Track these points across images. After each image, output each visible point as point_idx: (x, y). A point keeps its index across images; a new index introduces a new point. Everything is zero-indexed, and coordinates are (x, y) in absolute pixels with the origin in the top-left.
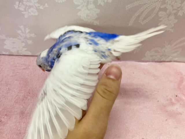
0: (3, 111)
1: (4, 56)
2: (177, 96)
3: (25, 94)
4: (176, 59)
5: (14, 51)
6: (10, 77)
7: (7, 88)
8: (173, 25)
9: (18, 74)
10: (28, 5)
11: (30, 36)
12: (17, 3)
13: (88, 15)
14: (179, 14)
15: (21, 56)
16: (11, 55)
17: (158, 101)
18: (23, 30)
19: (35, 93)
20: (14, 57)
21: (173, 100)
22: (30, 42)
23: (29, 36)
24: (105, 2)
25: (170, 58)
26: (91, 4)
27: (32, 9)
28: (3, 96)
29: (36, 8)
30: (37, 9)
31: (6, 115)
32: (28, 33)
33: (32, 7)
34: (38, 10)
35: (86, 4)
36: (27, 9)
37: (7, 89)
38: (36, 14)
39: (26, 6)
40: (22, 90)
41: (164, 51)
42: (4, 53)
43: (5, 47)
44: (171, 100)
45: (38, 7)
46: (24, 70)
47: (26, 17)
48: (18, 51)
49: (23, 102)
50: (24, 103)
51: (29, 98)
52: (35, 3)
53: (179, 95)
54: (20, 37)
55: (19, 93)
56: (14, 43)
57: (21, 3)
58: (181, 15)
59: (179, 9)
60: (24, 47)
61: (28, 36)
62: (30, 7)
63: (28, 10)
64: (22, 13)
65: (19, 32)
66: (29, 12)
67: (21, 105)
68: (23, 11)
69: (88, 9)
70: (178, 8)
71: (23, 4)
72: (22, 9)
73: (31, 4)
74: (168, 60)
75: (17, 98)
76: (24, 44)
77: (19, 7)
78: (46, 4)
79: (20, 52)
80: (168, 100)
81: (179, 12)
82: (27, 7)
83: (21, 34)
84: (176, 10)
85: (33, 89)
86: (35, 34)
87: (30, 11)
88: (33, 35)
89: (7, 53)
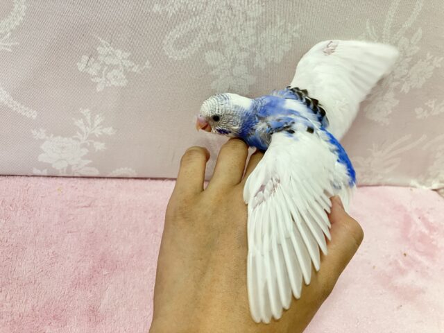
0: (46, 308)
1: (36, 178)
2: (405, 255)
3: (96, 264)
4: (389, 180)
5: (60, 167)
6: (55, 225)
7: (51, 251)
8: (390, 112)
9: (72, 218)
10: (107, 63)
11: (102, 132)
12: (85, 58)
13: (231, 88)
14: (402, 89)
15: (75, 179)
16: (53, 177)
17: (374, 267)
18: (88, 118)
19: (118, 261)
20: (59, 181)
21: (401, 264)
22: (99, 146)
23: (100, 133)
24: (269, 61)
25: (380, 177)
26: (240, 64)
27: (115, 72)
28: (42, 271)
29: (125, 70)
30: (125, 72)
31: (54, 317)
32: (98, 126)
33: (117, 67)
34: (128, 74)
35: (230, 64)
36: (104, 72)
37: (50, 254)
38: (123, 83)
39: (104, 64)
40: (86, 256)
41: (370, 163)
42: (36, 172)
43: (42, 158)
44: (396, 262)
45: (130, 67)
46: (84, 208)
47: (99, 88)
48: (70, 166)
49: (92, 282)
50: (94, 285)
51: (105, 272)
52: (123, 59)
53: (409, 253)
54: (78, 133)
55: (79, 261)
56: (63, 148)
57: (92, 59)
58: (407, 92)
59: (404, 79)
60: (84, 158)
61: (97, 132)
62: (112, 67)
63: (106, 75)
64: (93, 80)
65: (79, 123)
66: (107, 79)
67: (89, 292)
68: (94, 77)
69: (232, 75)
70: (402, 78)
71: (97, 60)
72: (92, 71)
73: (115, 62)
74: (374, 181)
75: (76, 273)
76: (85, 151)
77: (87, 66)
78: (147, 63)
79: (73, 169)
80: (390, 264)
81: (404, 86)
82: (106, 68)
83: (83, 128)
84: (399, 81)
85: (112, 251)
86: (114, 128)
87: (110, 75)
88: (109, 131)
89: (45, 172)
